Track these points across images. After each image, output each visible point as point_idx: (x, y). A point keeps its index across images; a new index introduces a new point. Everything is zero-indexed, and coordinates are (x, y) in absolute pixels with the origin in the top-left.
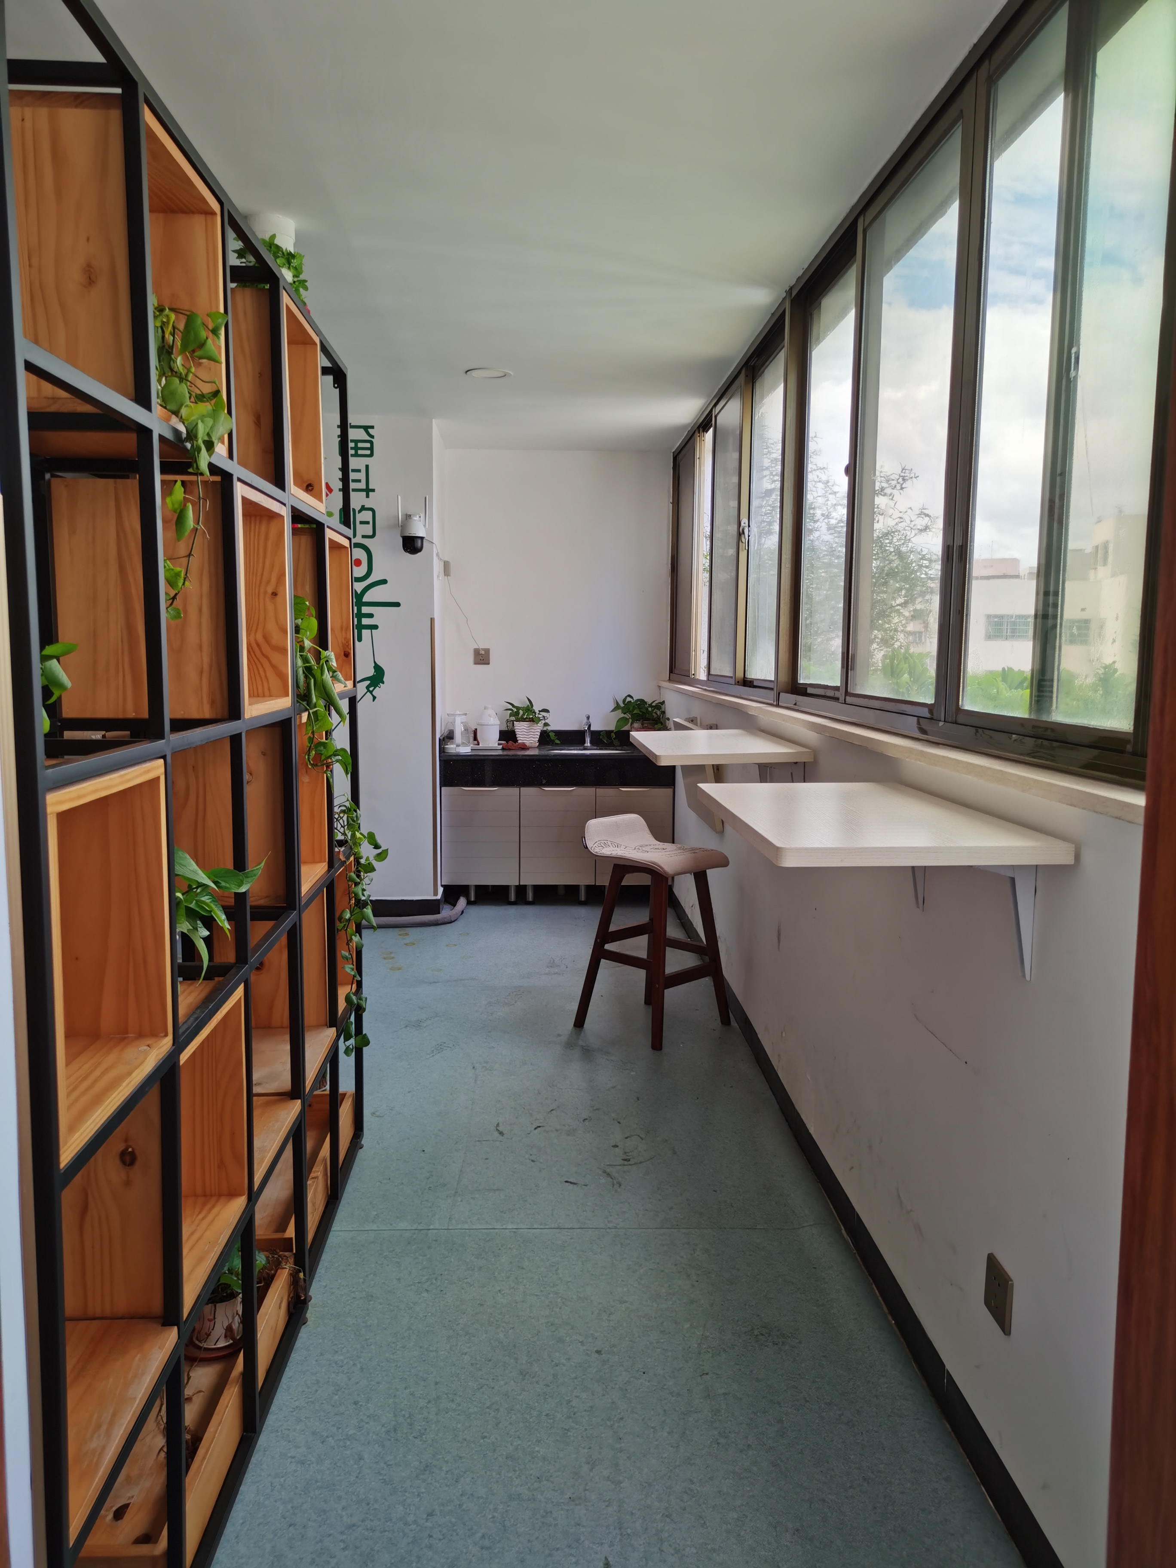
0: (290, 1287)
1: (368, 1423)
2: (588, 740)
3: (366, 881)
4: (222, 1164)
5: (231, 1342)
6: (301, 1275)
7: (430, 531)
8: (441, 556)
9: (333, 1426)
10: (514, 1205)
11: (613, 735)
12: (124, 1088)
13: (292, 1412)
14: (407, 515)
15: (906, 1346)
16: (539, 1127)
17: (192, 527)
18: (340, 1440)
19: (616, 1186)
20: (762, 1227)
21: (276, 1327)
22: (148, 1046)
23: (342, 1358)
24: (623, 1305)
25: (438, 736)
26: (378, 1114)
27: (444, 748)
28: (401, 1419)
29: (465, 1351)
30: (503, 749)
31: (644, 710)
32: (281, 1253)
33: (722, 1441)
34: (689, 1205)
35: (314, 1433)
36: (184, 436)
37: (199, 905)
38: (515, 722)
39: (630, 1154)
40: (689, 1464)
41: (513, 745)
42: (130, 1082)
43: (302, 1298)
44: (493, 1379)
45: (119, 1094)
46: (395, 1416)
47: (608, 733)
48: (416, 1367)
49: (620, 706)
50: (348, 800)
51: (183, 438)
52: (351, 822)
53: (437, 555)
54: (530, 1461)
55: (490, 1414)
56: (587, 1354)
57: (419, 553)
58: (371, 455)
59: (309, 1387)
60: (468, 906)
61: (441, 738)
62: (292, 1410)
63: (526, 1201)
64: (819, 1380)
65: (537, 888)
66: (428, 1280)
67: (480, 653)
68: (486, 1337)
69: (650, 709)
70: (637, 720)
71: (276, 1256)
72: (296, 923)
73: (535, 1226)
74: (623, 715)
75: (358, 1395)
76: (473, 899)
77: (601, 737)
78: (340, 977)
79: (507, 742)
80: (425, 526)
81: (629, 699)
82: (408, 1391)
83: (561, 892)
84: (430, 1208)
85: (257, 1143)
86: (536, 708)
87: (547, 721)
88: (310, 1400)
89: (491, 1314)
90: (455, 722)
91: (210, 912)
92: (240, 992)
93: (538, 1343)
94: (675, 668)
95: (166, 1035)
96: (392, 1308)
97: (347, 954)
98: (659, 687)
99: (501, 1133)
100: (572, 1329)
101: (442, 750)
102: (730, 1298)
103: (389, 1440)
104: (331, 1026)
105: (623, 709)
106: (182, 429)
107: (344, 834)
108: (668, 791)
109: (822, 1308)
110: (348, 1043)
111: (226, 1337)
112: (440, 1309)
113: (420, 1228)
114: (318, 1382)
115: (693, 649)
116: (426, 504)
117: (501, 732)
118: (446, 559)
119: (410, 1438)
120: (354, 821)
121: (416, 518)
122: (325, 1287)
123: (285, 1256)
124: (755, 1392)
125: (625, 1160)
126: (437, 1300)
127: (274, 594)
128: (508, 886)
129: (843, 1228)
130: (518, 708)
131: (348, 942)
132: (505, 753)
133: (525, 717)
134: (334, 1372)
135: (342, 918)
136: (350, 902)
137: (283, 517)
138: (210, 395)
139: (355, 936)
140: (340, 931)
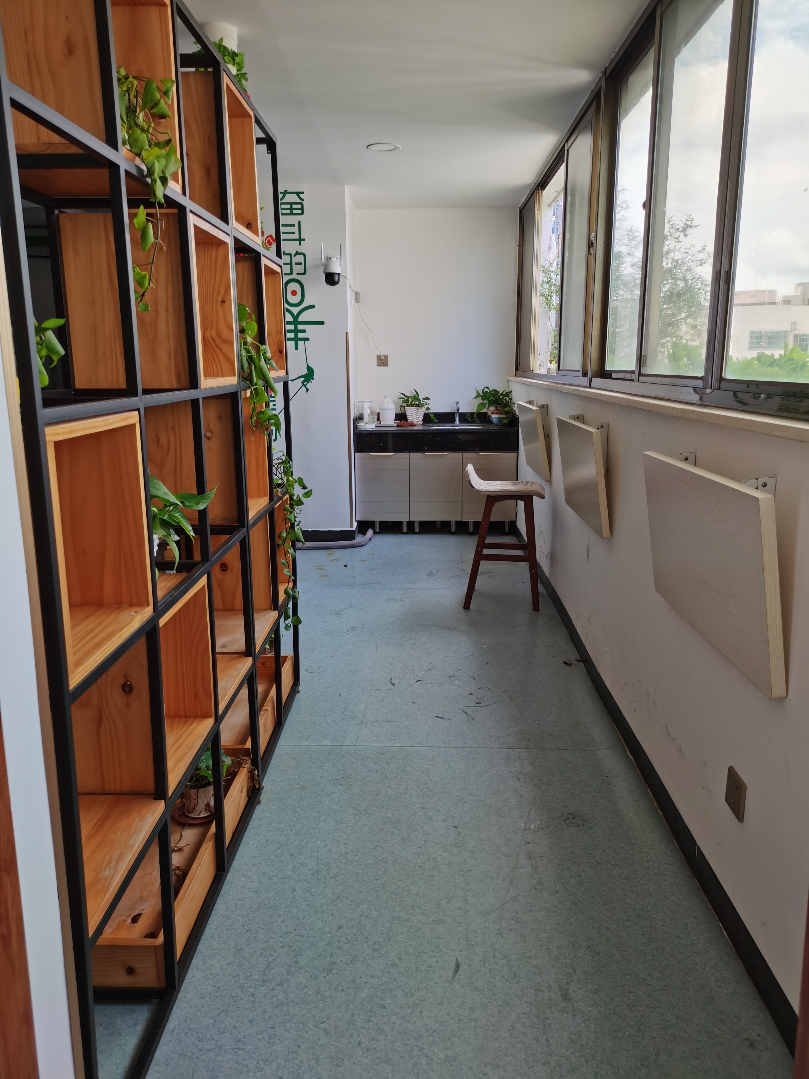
0: (249, 779)
1: (299, 868)
2: (457, 419)
3: (298, 511)
4: (196, 696)
5: (209, 814)
6: (256, 772)
7: (344, 269)
8: (352, 288)
9: (277, 869)
10: (401, 731)
11: (475, 416)
12: (117, 639)
13: (250, 859)
14: (328, 257)
15: (670, 829)
16: (419, 681)
17: (153, 241)
18: (281, 878)
19: (471, 720)
20: (571, 749)
21: (239, 805)
22: (136, 612)
23: (283, 826)
24: (474, 797)
25: (352, 417)
26: (310, 670)
27: (356, 425)
28: (322, 866)
29: (365, 824)
30: (398, 426)
31: (497, 397)
32: (242, 758)
33: (538, 887)
34: (521, 733)
35: (264, 873)
36: (145, 173)
37: (171, 518)
38: (406, 407)
39: (481, 699)
40: (515, 901)
41: (405, 423)
42: (121, 635)
43: (257, 787)
44: (384, 842)
45: (113, 642)
46: (318, 864)
47: (472, 414)
48: (332, 833)
49: (480, 395)
50: (283, 455)
51: (145, 174)
52: (286, 470)
53: (350, 286)
54: (407, 896)
55: (381, 865)
56: (448, 828)
57: (337, 285)
58: (302, 214)
59: (261, 844)
60: (374, 535)
61: (355, 418)
62: (250, 858)
63: (408, 729)
64: (607, 850)
65: (421, 523)
66: (342, 778)
67: (382, 358)
68: (380, 815)
69: (501, 397)
70: (492, 405)
71: (239, 759)
72: (245, 536)
73: (415, 745)
74: (482, 401)
75: (293, 850)
76: (378, 530)
77: (467, 417)
78: (280, 577)
79: (401, 421)
80: (341, 265)
81: (486, 390)
82: (326, 848)
83: (439, 526)
84: (344, 732)
85: (220, 685)
86: (421, 397)
87: (428, 406)
88: (262, 852)
89: (384, 801)
90: (364, 407)
91: (179, 523)
92: (203, 581)
93: (415, 820)
94: (519, 366)
95: (148, 605)
96: (317, 795)
97: (285, 562)
98: (508, 381)
99: (394, 685)
100: (438, 811)
101: (355, 427)
102: (547, 795)
103: (313, 879)
104: (274, 610)
105: (482, 397)
106: (144, 167)
107: (282, 479)
108: (514, 455)
109: (611, 803)
110: (287, 622)
111: (206, 810)
112: (349, 796)
113: (337, 744)
114: (267, 841)
115: (532, 352)
116: (341, 248)
117: (396, 415)
118: (357, 290)
119: (327, 878)
120: (288, 470)
121: (334, 259)
122: (273, 780)
123: (245, 760)
124: (562, 856)
125: (478, 703)
126: (347, 791)
127: (223, 302)
128: (402, 521)
129: (628, 750)
130: (408, 397)
131: (285, 553)
132: (399, 428)
133: (413, 403)
134: (278, 835)
135: (281, 536)
136: (286, 526)
137: (227, 244)
138: (164, 143)
139: (290, 549)
140: (281, 545)
